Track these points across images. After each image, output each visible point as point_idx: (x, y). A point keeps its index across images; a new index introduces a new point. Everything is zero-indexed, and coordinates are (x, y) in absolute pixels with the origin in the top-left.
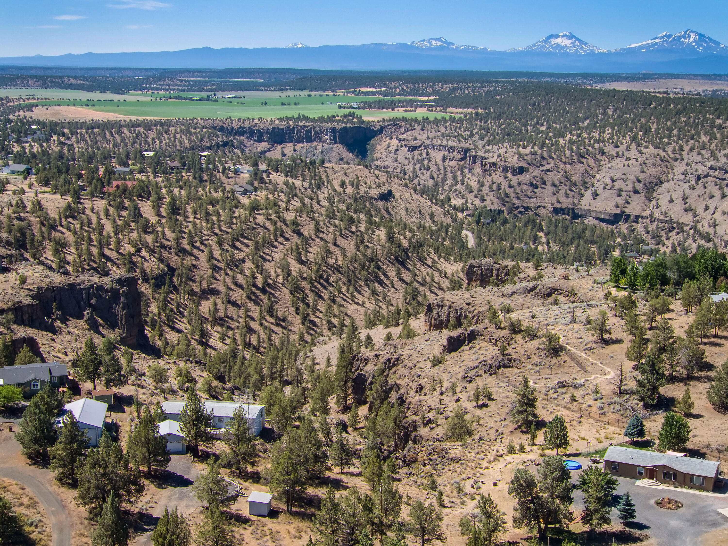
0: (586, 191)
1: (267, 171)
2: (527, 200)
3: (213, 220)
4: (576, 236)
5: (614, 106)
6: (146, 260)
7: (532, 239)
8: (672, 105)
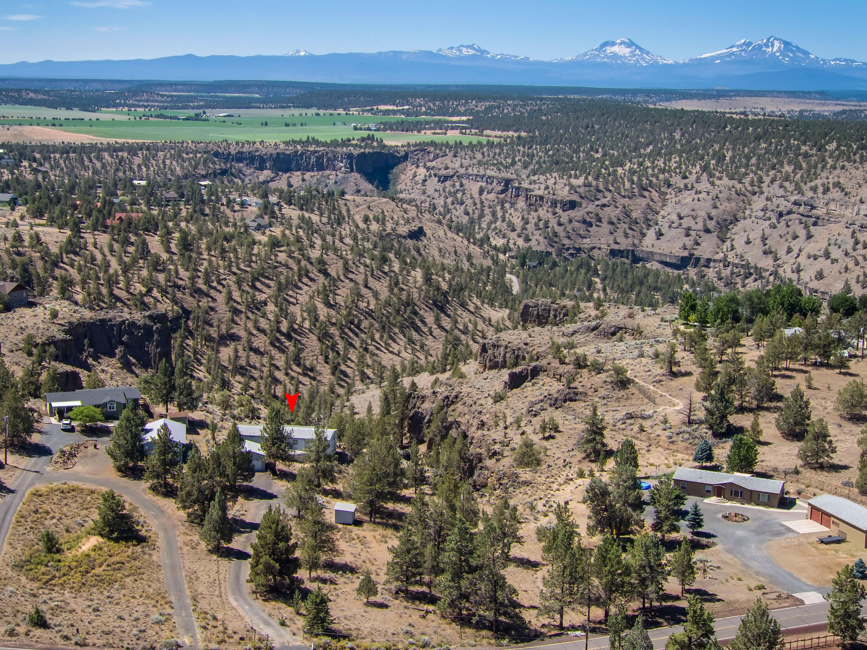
0: (648, 229)
1: (278, 204)
2: (579, 240)
3: (230, 258)
4: (637, 281)
5: (682, 129)
6: (159, 301)
7: (586, 285)
8: (751, 129)
